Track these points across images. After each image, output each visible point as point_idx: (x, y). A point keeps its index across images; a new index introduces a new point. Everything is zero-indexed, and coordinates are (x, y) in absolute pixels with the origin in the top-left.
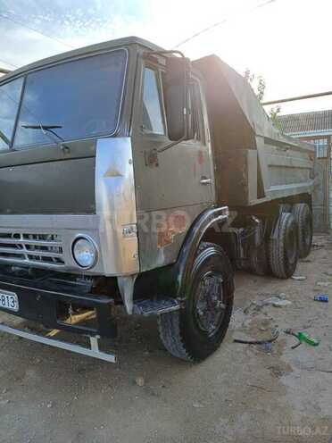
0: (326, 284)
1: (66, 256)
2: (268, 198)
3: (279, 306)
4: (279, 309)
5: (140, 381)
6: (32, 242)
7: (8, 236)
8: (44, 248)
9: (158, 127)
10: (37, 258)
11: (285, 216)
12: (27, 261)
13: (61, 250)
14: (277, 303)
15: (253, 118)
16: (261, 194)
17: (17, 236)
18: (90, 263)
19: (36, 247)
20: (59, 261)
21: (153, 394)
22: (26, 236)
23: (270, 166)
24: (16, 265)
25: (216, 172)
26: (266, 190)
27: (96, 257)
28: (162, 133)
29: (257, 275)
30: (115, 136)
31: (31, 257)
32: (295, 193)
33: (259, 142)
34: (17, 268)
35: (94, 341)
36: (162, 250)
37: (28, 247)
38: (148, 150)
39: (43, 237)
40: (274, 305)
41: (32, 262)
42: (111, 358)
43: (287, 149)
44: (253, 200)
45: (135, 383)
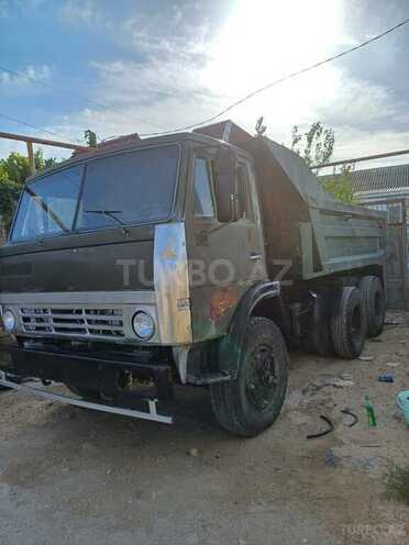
0: (395, 365)
1: (126, 330)
2: (326, 271)
3: (341, 387)
4: (340, 390)
5: (194, 452)
6: (93, 317)
7: (70, 312)
8: (105, 322)
9: (208, 210)
10: (98, 332)
11: (348, 290)
12: (88, 335)
13: (121, 324)
14: (337, 384)
15: (305, 191)
16: (318, 267)
17: (79, 312)
18: (147, 334)
19: (97, 322)
20: (119, 333)
21: (206, 463)
22: (88, 312)
23: (327, 238)
24: (76, 339)
25: (267, 248)
26: (323, 263)
27: (154, 329)
28: (212, 215)
29: (320, 356)
30: (170, 221)
31: (91, 331)
32: (360, 265)
33: (314, 214)
34: (77, 343)
35: (152, 405)
36: (213, 322)
37: (89, 321)
38: (198, 232)
39: (103, 312)
40: (335, 386)
41: (92, 336)
42: (168, 420)
43: (349, 218)
44: (309, 274)
45: (189, 454)
